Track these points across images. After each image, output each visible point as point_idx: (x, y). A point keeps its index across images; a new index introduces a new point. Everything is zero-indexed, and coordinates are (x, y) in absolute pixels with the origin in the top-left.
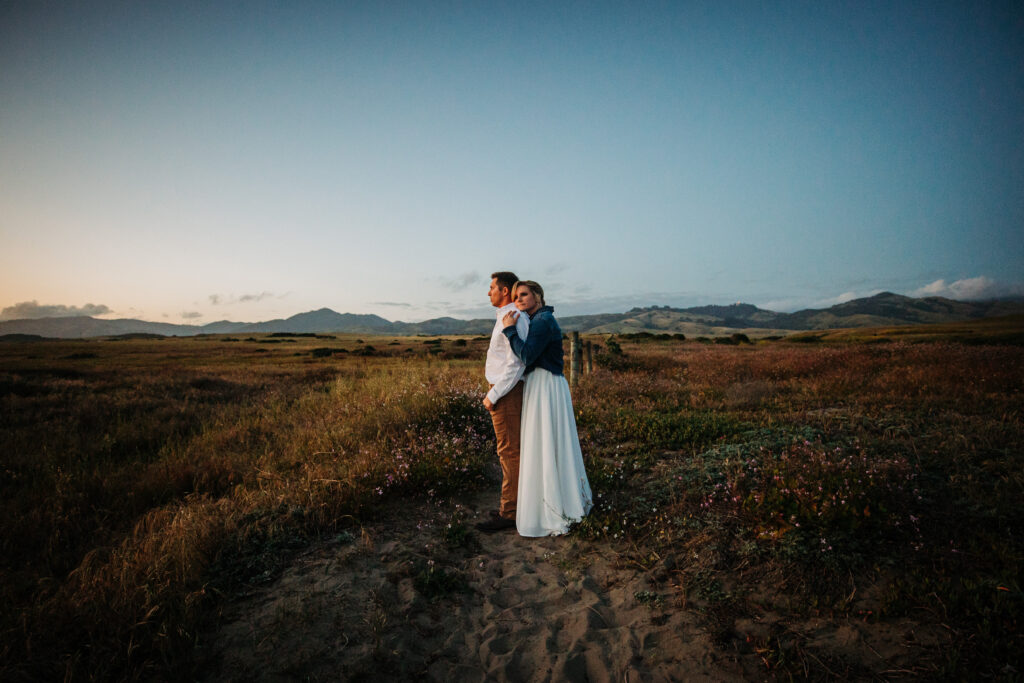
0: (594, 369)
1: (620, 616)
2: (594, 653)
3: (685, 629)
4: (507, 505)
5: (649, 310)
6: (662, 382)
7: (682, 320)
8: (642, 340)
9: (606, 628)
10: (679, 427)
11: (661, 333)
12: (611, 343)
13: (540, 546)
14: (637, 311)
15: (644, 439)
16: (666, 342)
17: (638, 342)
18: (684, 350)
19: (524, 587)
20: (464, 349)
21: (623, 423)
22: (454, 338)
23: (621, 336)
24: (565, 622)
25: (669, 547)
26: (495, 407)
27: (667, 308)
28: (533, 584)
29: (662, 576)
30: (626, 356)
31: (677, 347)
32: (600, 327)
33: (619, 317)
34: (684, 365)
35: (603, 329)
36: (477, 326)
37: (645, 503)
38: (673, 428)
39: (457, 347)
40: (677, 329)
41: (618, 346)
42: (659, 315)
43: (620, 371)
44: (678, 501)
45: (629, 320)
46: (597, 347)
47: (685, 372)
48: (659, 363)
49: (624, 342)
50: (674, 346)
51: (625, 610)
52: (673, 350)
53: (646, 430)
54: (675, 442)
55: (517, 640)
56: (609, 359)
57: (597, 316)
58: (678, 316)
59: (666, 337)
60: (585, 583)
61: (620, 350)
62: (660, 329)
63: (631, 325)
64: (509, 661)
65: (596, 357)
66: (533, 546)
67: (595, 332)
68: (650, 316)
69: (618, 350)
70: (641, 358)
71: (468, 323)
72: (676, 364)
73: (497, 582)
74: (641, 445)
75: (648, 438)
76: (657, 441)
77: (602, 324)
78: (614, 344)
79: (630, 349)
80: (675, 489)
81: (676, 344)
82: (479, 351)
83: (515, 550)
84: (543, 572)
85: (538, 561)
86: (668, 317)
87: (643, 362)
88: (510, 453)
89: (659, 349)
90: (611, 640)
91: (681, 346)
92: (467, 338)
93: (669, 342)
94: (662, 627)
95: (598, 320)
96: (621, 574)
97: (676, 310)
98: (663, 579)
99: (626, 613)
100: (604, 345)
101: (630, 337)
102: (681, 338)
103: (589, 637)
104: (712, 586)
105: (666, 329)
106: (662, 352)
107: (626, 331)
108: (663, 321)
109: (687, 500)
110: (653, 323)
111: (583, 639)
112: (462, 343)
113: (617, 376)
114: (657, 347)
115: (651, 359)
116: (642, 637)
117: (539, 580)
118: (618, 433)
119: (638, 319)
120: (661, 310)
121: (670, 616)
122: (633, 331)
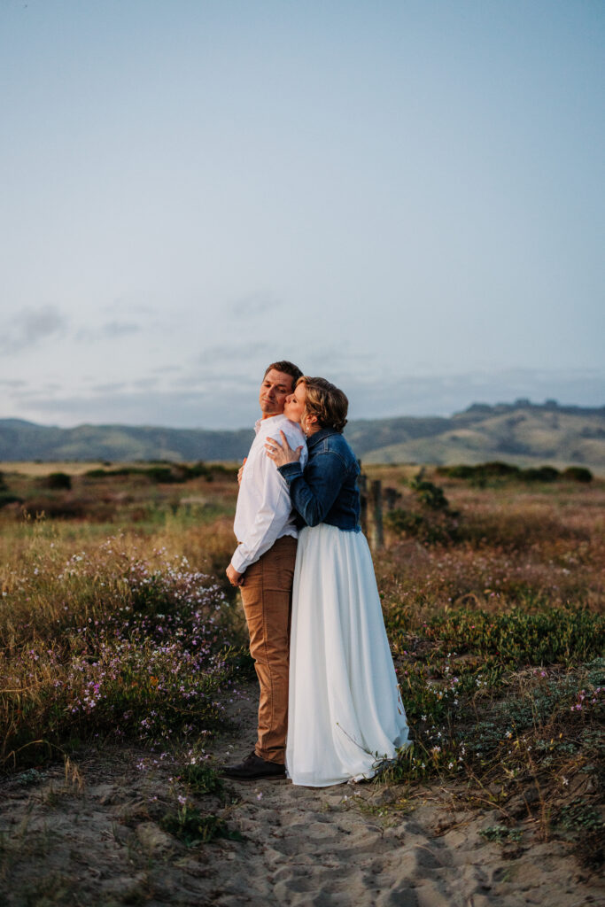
0: (388, 540)
1: (459, 856)
2: (427, 889)
3: (547, 861)
4: (267, 737)
5: (508, 408)
6: (530, 568)
7: (586, 434)
8: (492, 480)
9: (441, 867)
10: (553, 629)
11: (537, 464)
12: (423, 485)
13: (332, 795)
14: (480, 411)
15: (493, 649)
16: (547, 486)
17: (482, 485)
18: (587, 504)
19: (316, 835)
20: (67, 496)
21: (456, 624)
22: (46, 470)
23: (442, 471)
24: (385, 865)
25: (531, 780)
26: (243, 577)
27: (551, 406)
28: (333, 833)
29: (518, 812)
30: (456, 515)
31: (573, 497)
32: (390, 449)
33: (434, 427)
34: (582, 535)
35: (399, 453)
36: (88, 440)
37: (494, 729)
38: (543, 632)
39: (48, 492)
40: (577, 455)
41: (440, 492)
42: (532, 421)
43: (445, 545)
44: (544, 724)
45: (462, 433)
46: (393, 495)
47: (583, 549)
48: (528, 530)
49: (450, 486)
50: (564, 496)
51: (467, 850)
52: (563, 503)
53: (497, 634)
54: (546, 652)
55: (321, 881)
56: (419, 521)
57: (384, 423)
58: (579, 424)
59: (547, 475)
60: (408, 828)
61: (444, 502)
62: (534, 455)
63: (468, 445)
64: (317, 896)
65: (392, 516)
66: (320, 794)
67: (379, 461)
68: (512, 423)
69: (437, 501)
70: (491, 518)
71: (66, 435)
72: (566, 534)
73: (278, 831)
74: (489, 658)
75: (500, 648)
76: (516, 650)
77: (395, 441)
78: (429, 487)
79: (465, 501)
80: (541, 710)
81: (570, 491)
82: (107, 501)
83: (294, 800)
84: (343, 820)
85: (332, 810)
86: (555, 427)
87: (495, 529)
88: (270, 651)
89: (533, 502)
90: (449, 878)
91: (582, 497)
92: (68, 470)
93: (555, 486)
94: (518, 861)
95: (387, 431)
96: (460, 816)
97: (572, 411)
98: (521, 815)
99: (469, 853)
100: (406, 491)
101: (465, 473)
102: (583, 476)
103: (419, 874)
104: (586, 814)
105: (550, 454)
106: (537, 509)
107: (455, 459)
108: (540, 435)
109: (556, 721)
110: (519, 440)
111: (410, 876)
112: (61, 481)
113: (438, 555)
114: (524, 496)
115: (512, 521)
116: (489, 871)
117: (339, 829)
118: (447, 640)
119: (482, 430)
120: (536, 409)
121: (527, 850)
122: (471, 460)
